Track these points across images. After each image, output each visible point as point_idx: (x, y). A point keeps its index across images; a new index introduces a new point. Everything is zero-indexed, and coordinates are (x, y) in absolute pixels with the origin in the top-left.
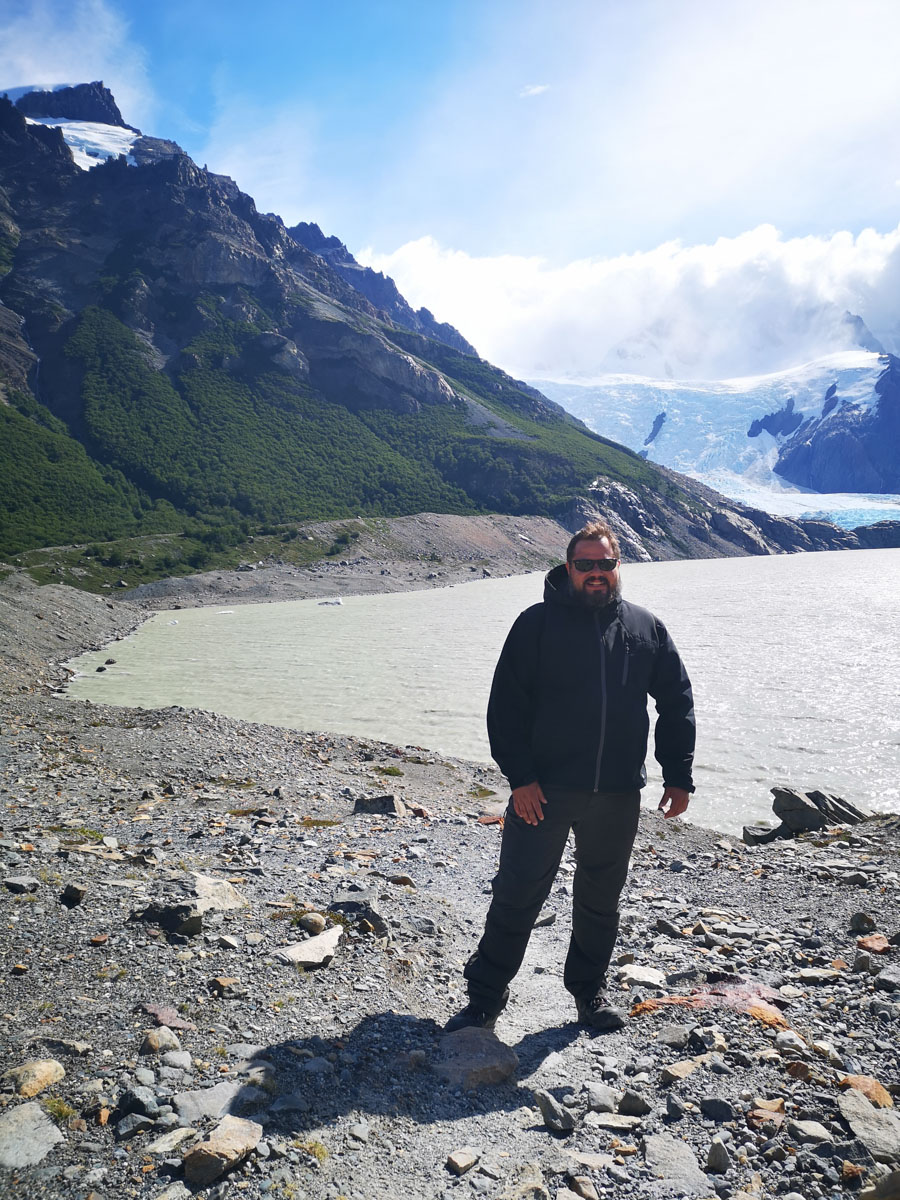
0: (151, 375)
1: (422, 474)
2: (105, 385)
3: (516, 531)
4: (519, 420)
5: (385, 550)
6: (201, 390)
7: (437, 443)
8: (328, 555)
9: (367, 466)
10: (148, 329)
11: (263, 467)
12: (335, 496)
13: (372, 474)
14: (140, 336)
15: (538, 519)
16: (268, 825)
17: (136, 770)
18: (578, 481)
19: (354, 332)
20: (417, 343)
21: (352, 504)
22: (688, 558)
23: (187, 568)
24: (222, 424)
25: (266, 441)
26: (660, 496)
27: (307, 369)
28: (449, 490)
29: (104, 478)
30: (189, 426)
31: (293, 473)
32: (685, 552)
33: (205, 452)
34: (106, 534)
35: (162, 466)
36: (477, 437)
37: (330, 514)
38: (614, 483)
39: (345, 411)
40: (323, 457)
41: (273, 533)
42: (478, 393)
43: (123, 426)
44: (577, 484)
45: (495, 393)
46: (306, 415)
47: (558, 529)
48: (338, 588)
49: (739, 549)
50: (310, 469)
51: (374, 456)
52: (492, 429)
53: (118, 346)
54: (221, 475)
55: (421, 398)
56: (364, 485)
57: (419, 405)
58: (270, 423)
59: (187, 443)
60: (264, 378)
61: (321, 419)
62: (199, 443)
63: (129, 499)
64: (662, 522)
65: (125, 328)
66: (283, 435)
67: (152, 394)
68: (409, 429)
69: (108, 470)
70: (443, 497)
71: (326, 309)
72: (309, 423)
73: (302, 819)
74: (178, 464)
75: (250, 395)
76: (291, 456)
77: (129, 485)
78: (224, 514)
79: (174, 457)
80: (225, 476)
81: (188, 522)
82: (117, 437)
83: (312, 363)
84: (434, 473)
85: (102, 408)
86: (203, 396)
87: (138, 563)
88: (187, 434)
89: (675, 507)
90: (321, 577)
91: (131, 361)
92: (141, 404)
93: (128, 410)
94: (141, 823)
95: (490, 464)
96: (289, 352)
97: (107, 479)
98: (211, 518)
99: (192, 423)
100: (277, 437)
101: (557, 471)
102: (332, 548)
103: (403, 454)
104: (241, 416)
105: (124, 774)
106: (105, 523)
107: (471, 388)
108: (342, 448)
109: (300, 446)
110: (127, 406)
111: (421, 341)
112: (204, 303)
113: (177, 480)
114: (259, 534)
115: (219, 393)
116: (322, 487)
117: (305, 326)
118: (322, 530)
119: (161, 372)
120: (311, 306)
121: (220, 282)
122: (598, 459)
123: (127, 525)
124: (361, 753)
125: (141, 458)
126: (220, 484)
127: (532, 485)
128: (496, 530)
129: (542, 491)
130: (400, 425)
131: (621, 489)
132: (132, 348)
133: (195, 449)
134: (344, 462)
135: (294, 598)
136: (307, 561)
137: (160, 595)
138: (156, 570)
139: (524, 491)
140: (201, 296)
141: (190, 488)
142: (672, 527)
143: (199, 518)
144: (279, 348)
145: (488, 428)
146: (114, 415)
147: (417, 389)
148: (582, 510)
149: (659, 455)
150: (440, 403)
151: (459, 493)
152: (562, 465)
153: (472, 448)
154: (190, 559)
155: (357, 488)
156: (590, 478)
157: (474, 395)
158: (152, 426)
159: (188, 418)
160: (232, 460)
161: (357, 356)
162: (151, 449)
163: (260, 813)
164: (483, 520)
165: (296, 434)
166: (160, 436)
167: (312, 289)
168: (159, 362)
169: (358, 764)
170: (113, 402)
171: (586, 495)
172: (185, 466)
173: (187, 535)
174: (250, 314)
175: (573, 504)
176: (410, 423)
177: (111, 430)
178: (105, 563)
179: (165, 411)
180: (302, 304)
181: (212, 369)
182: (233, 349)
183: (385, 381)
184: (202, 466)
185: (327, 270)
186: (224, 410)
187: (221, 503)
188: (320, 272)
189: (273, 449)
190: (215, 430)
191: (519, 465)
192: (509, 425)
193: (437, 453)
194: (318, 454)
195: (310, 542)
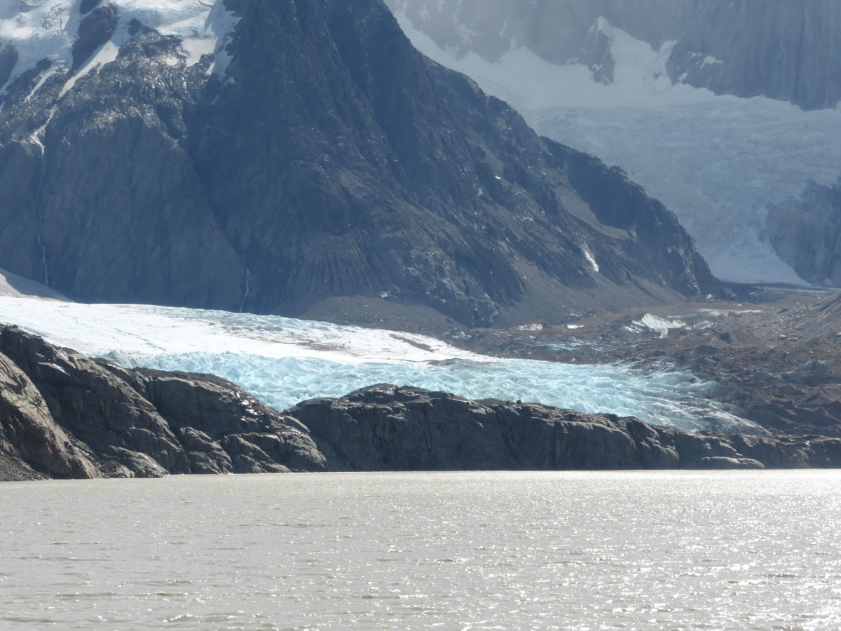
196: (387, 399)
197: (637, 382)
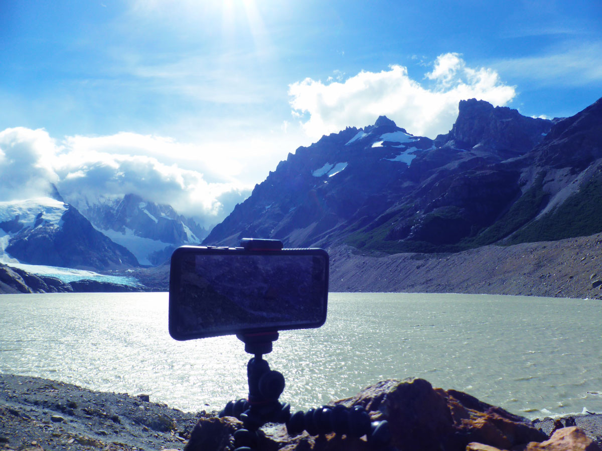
49: (14, 290)
196: (86, 281)
197: (126, 279)
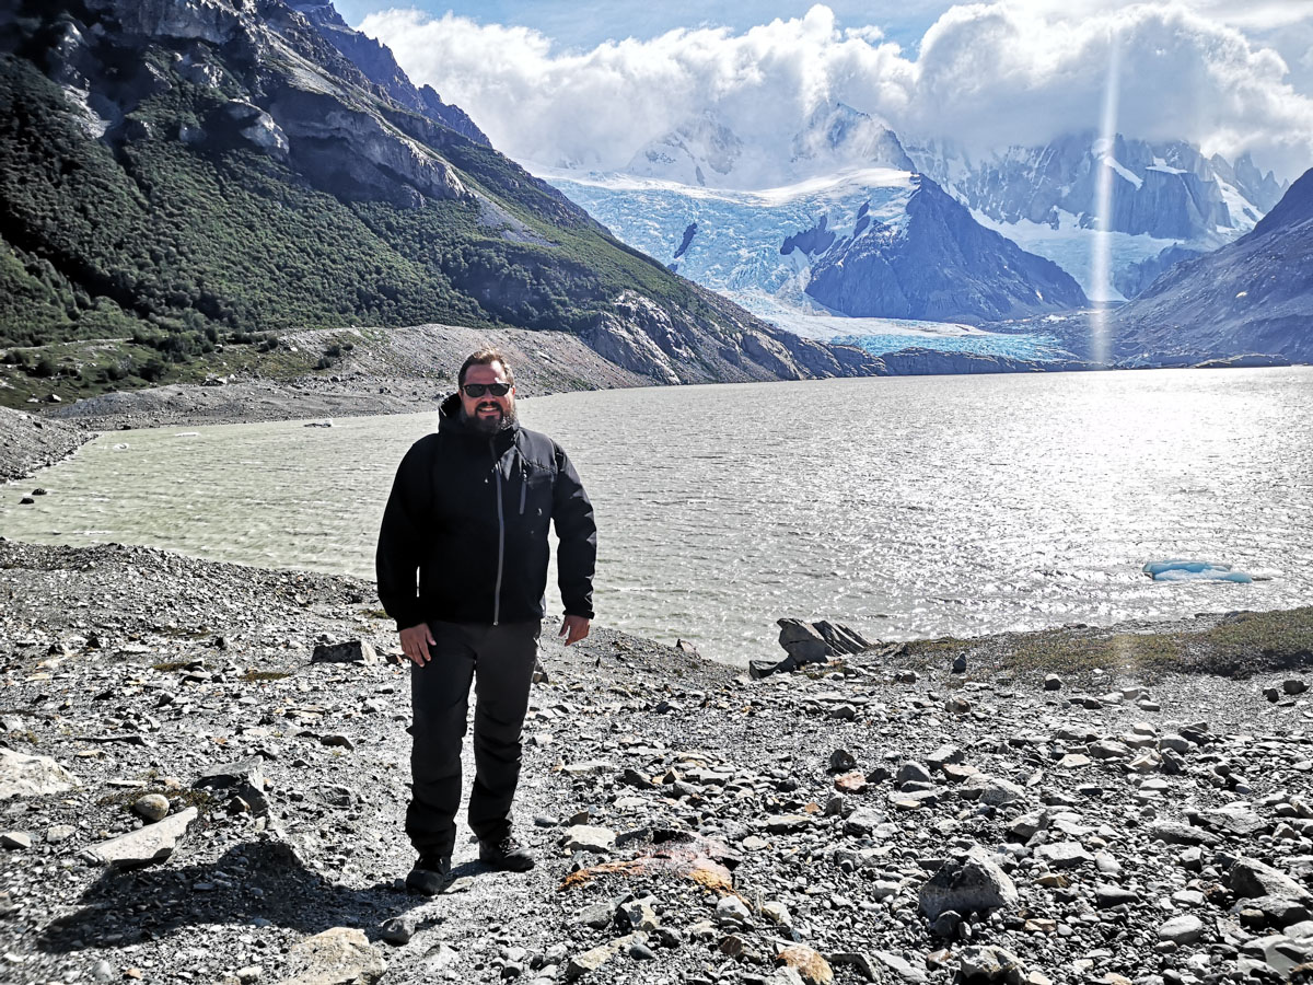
0: (86, 144)
1: (427, 280)
2: (26, 153)
3: (535, 347)
4: (538, 222)
5: (384, 366)
6: (152, 166)
7: (444, 245)
8: (315, 369)
9: (362, 268)
10: (82, 87)
11: (233, 262)
12: (324, 300)
13: (368, 277)
14: (71, 94)
15: (559, 336)
16: (199, 680)
17: (56, 621)
18: (601, 295)
19: (345, 108)
20: (420, 125)
21: (344, 310)
22: (717, 382)
23: (137, 380)
24: (180, 209)
25: (237, 232)
26: (690, 314)
27: (286, 147)
28: (459, 299)
29: (27, 269)
30: (137, 208)
31: (272, 272)
32: (716, 377)
33: (159, 242)
34: (31, 337)
35: (103, 256)
36: (491, 239)
37: (317, 321)
38: (642, 299)
39: (334, 201)
40: (309, 255)
41: (247, 341)
42: (491, 189)
43: (51, 204)
44: (602, 297)
45: (511, 190)
46: (286, 203)
47: (581, 347)
48: (328, 408)
49: (769, 374)
50: (292, 267)
51: (371, 256)
52: (508, 232)
53: (42, 105)
54: (179, 270)
55: (426, 191)
56: (359, 289)
57: (422, 200)
58: (241, 211)
59: (136, 229)
60: (232, 155)
61: (305, 209)
62: (151, 231)
63: (61, 295)
64: (691, 342)
65: (49, 82)
66: (257, 225)
67: (87, 167)
68: (412, 227)
69: (32, 258)
70: (452, 307)
71: (309, 78)
72: (290, 212)
73: (246, 672)
74: (124, 255)
75: (216, 176)
76: (269, 251)
77: (62, 279)
78: (185, 317)
79: (119, 246)
80: (185, 271)
81: (139, 325)
82: (44, 218)
83: (292, 141)
84: (440, 278)
85: (23, 181)
86: (155, 173)
87: (74, 373)
88: (134, 218)
89: (705, 326)
90: (307, 394)
91: (60, 124)
92: (74, 179)
93: (57, 186)
94: (36, 683)
95: (505, 271)
96: (263, 126)
97: (32, 270)
98: (168, 321)
99: (141, 205)
100: (251, 227)
101: (580, 283)
102: (320, 362)
103: (405, 255)
104: (204, 200)
105: (40, 625)
106: (29, 324)
107: (483, 183)
108: (330, 245)
109: (279, 239)
110: (55, 181)
111: (425, 125)
112: (154, 58)
113: (123, 274)
114: (229, 342)
115: (175, 170)
116: (307, 290)
117: (282, 95)
118: (308, 340)
119: (100, 141)
120: (290, 73)
121: (174, 34)
122: (624, 271)
123: (59, 327)
124: (347, 595)
125: (74, 245)
126: (179, 281)
127: (553, 297)
128: (512, 346)
129: (563, 304)
130: (401, 221)
131: (650, 305)
132: (61, 108)
133: (147, 237)
134: (334, 261)
135: (275, 418)
136: (289, 375)
137: (104, 413)
138: (97, 382)
139: (544, 303)
140: (151, 50)
141: (140, 284)
142: (701, 348)
143: (153, 321)
144: (252, 120)
145: (502, 231)
146: (39, 190)
147: (420, 180)
148: (606, 327)
149: (689, 271)
150: (448, 198)
151: (470, 302)
152: (586, 276)
153: (486, 252)
154: (142, 370)
155: (350, 293)
156: (616, 291)
157: (487, 191)
158: (90, 207)
159: (136, 199)
160: (193, 252)
161: (349, 137)
162: (87, 235)
163: (191, 667)
164: (497, 334)
165: (273, 225)
166: (100, 219)
167: (291, 51)
168: (97, 128)
169: (343, 606)
170: (37, 175)
171: (611, 310)
172: (133, 257)
173: (137, 340)
174: (213, 77)
175: (596, 320)
176: (413, 219)
177: (35, 210)
178: (31, 373)
179: (106, 188)
180: (280, 69)
181: (166, 141)
182: (192, 118)
183: (380, 167)
184: (156, 258)
185: (310, 31)
186: (182, 192)
187: (181, 303)
188: (301, 32)
189: (245, 241)
190: (171, 215)
191: (537, 274)
192: (527, 228)
193: (444, 256)
194: (302, 251)
195: (294, 354)
196: (913, 352)
